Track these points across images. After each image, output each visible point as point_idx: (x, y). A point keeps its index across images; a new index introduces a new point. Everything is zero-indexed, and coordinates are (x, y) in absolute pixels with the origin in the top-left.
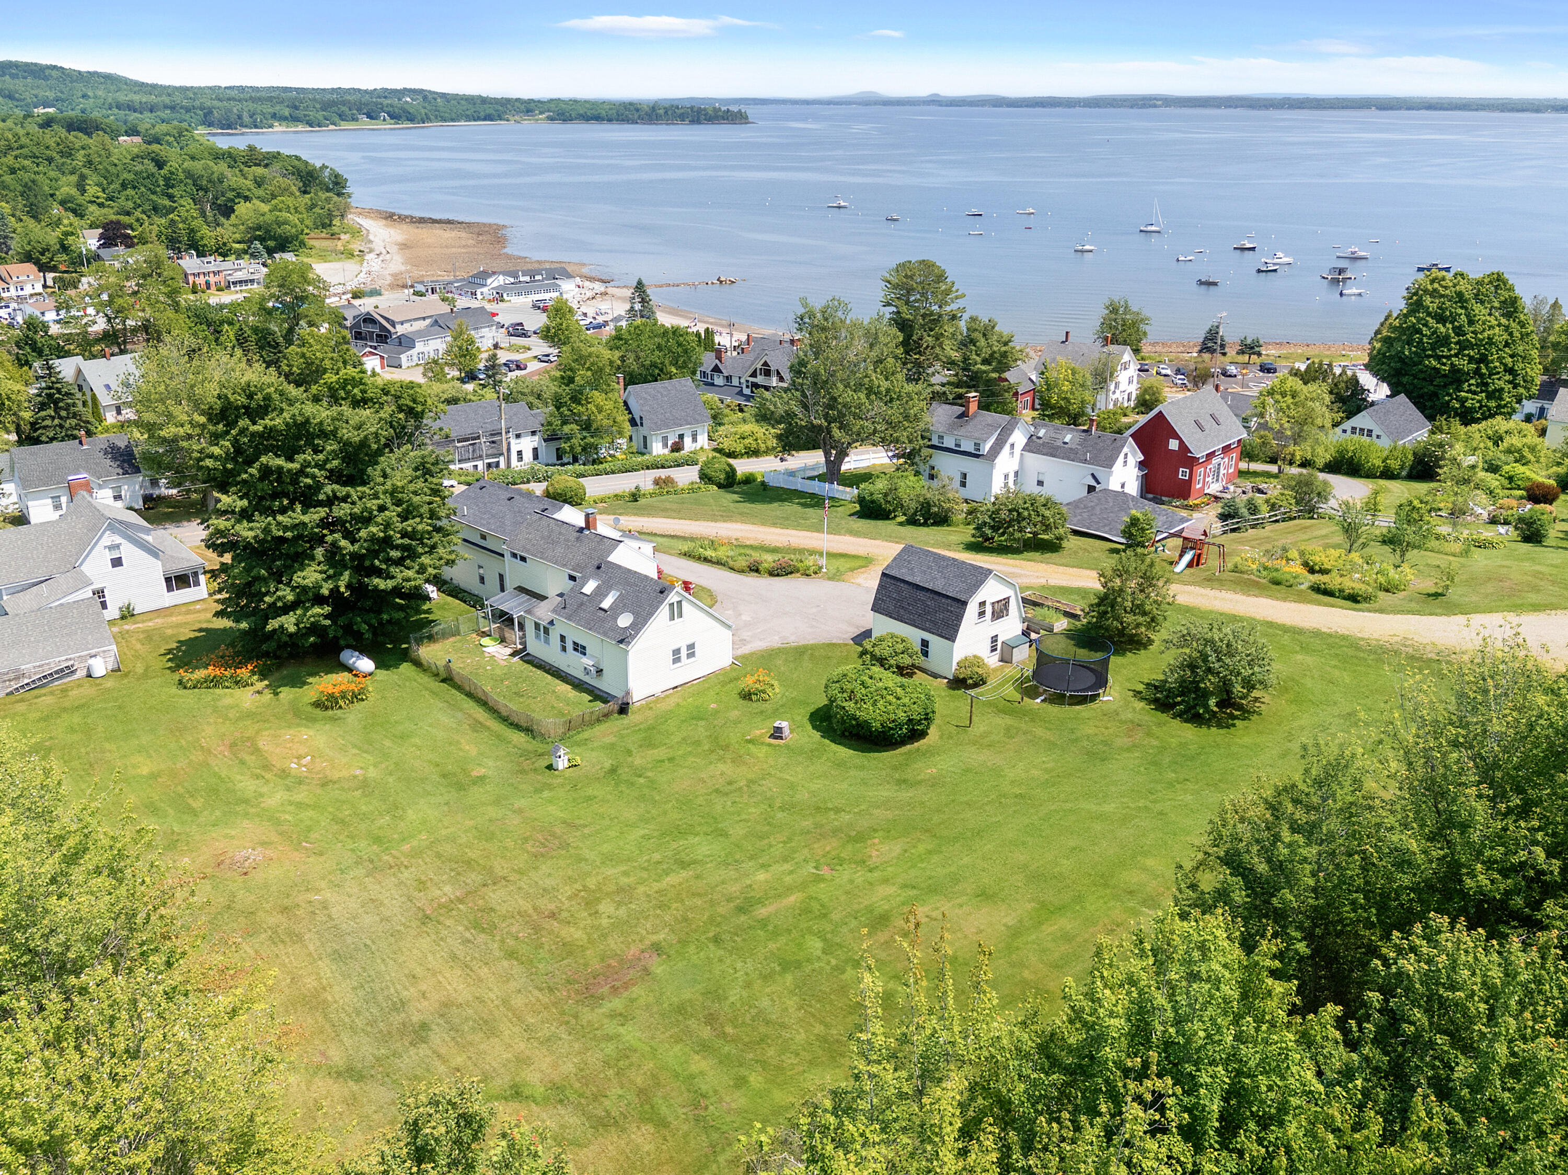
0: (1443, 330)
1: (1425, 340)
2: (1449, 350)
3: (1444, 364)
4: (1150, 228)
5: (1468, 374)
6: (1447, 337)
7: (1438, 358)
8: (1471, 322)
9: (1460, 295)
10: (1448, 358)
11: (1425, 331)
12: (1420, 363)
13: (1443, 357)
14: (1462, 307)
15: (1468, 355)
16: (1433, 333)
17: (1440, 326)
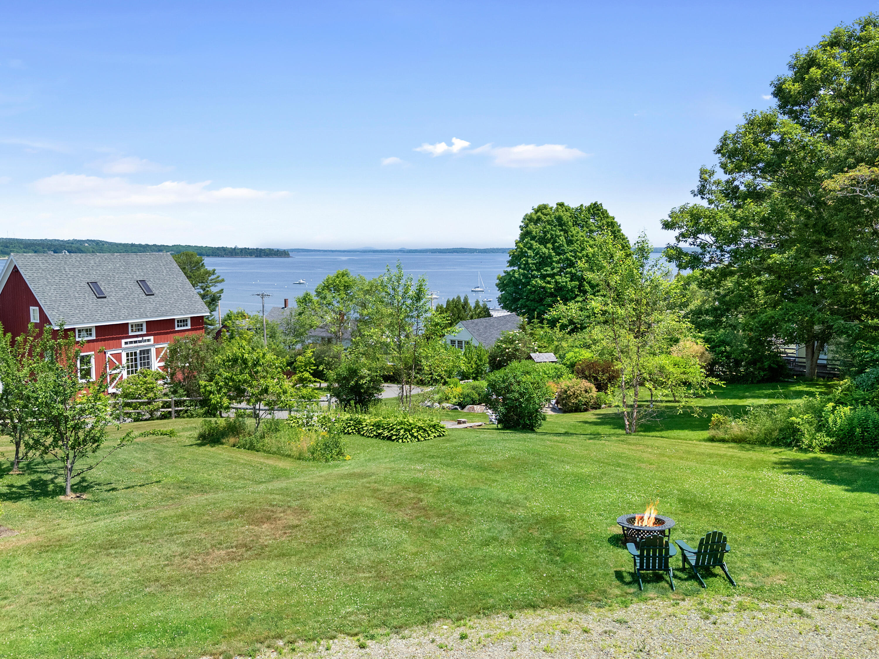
0: (544, 250)
1: (530, 261)
2: (553, 269)
3: (549, 283)
4: (477, 289)
5: (572, 291)
6: (550, 257)
7: (543, 277)
8: (570, 242)
9: (559, 219)
10: (553, 276)
11: (530, 253)
12: (528, 283)
13: (548, 275)
14: (561, 230)
15: (571, 273)
16: (537, 254)
17: (542, 247)
